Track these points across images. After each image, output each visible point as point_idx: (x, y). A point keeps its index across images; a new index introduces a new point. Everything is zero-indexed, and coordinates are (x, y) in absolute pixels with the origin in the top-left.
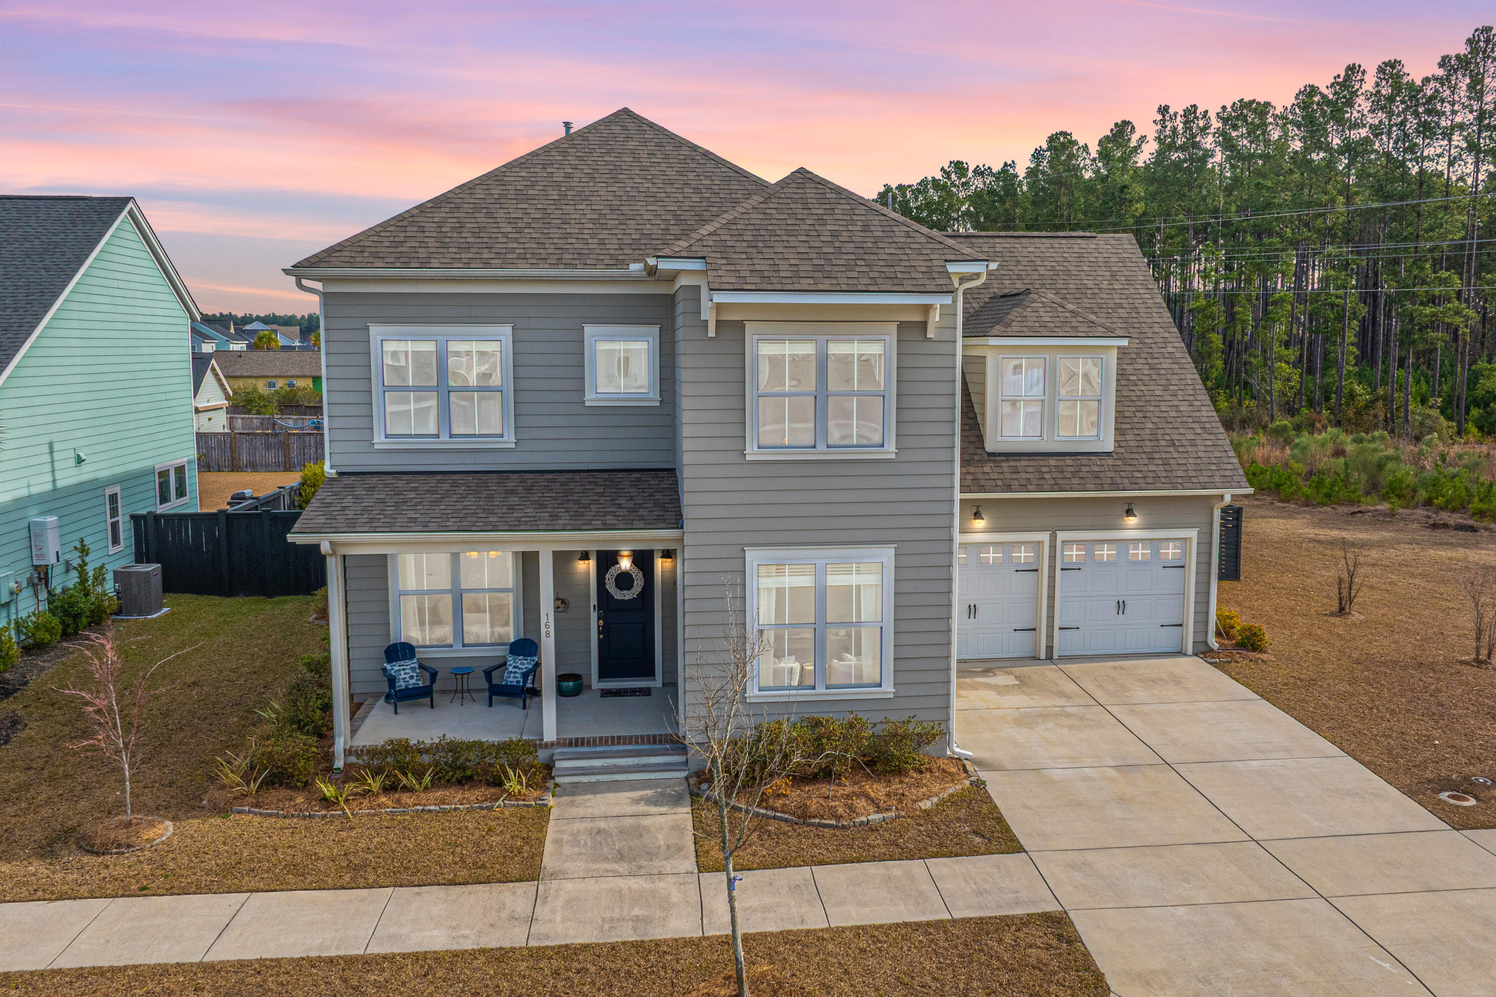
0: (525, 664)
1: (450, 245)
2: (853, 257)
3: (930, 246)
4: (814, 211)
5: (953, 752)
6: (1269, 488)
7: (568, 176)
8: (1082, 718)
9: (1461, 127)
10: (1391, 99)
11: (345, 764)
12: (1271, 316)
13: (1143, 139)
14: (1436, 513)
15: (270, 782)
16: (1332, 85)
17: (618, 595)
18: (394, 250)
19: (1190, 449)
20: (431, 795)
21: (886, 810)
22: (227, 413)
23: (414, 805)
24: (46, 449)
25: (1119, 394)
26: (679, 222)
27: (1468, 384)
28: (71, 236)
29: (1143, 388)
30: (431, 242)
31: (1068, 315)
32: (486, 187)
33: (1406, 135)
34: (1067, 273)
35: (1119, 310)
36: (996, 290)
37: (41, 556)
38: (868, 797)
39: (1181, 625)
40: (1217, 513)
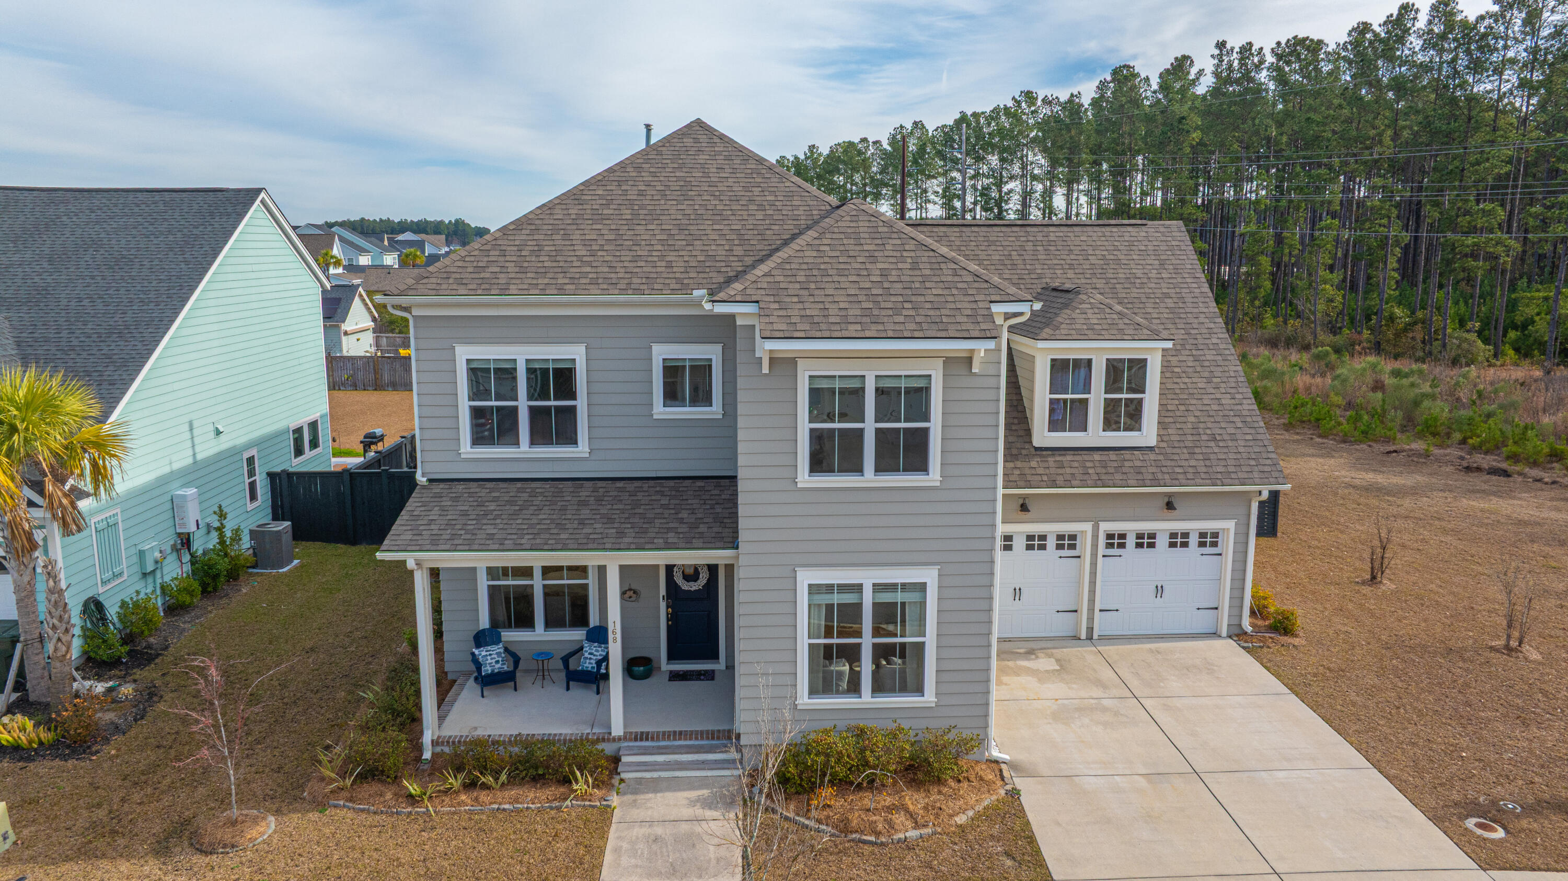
0: (599, 653)
1: (528, 270)
2: (901, 299)
3: (976, 285)
4: (866, 247)
5: (990, 754)
6: (1309, 421)
7: (641, 193)
8: (1116, 714)
9: (1513, 61)
10: (1443, 37)
11: (433, 754)
12: (1317, 242)
13: (1201, 72)
14: (1470, 453)
15: (363, 777)
16: (1385, 23)
17: (685, 586)
18: (477, 276)
19: (1230, 443)
20: (507, 794)
21: (924, 826)
22: (374, 332)
23: (491, 803)
24: (187, 427)
25: (1163, 386)
26: (742, 242)
27: (1507, 306)
28: (209, 228)
29: (1187, 380)
30: (511, 267)
31: (1115, 316)
32: (564, 207)
33: (1456, 72)
34: (1117, 262)
35: (1166, 300)
36: (1048, 280)
37: (183, 525)
38: (907, 811)
39: (1216, 608)
40: (1255, 507)
